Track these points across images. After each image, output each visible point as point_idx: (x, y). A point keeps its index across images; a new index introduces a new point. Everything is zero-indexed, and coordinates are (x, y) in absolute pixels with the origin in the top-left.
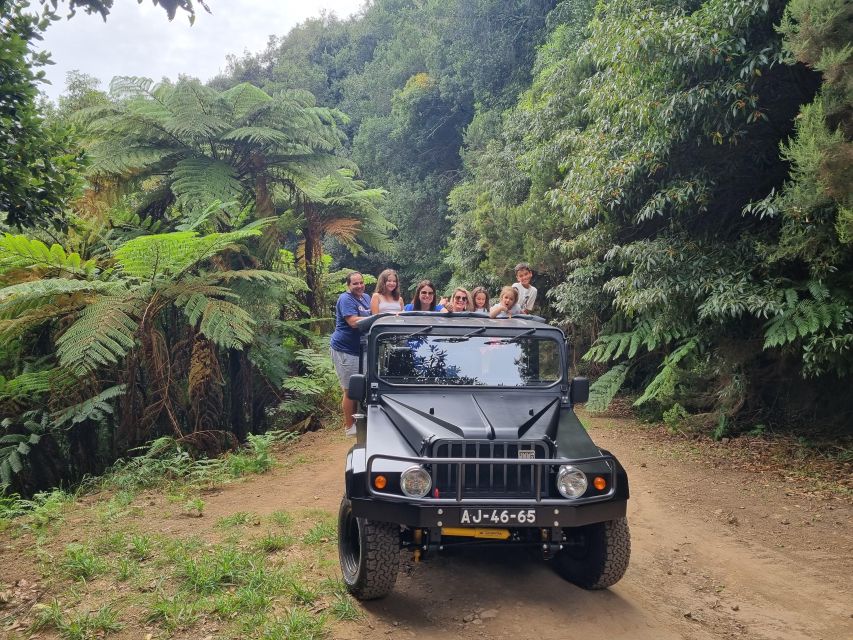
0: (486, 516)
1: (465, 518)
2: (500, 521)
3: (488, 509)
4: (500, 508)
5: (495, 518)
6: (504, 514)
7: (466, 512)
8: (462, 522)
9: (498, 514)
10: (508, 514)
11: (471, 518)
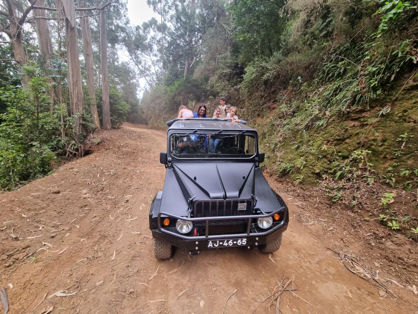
0: (221, 243)
1: (210, 245)
2: (228, 245)
3: (222, 240)
4: (228, 239)
5: (226, 244)
6: (231, 242)
7: (211, 242)
8: (209, 247)
9: (228, 242)
10: (233, 242)
11: (213, 245)
